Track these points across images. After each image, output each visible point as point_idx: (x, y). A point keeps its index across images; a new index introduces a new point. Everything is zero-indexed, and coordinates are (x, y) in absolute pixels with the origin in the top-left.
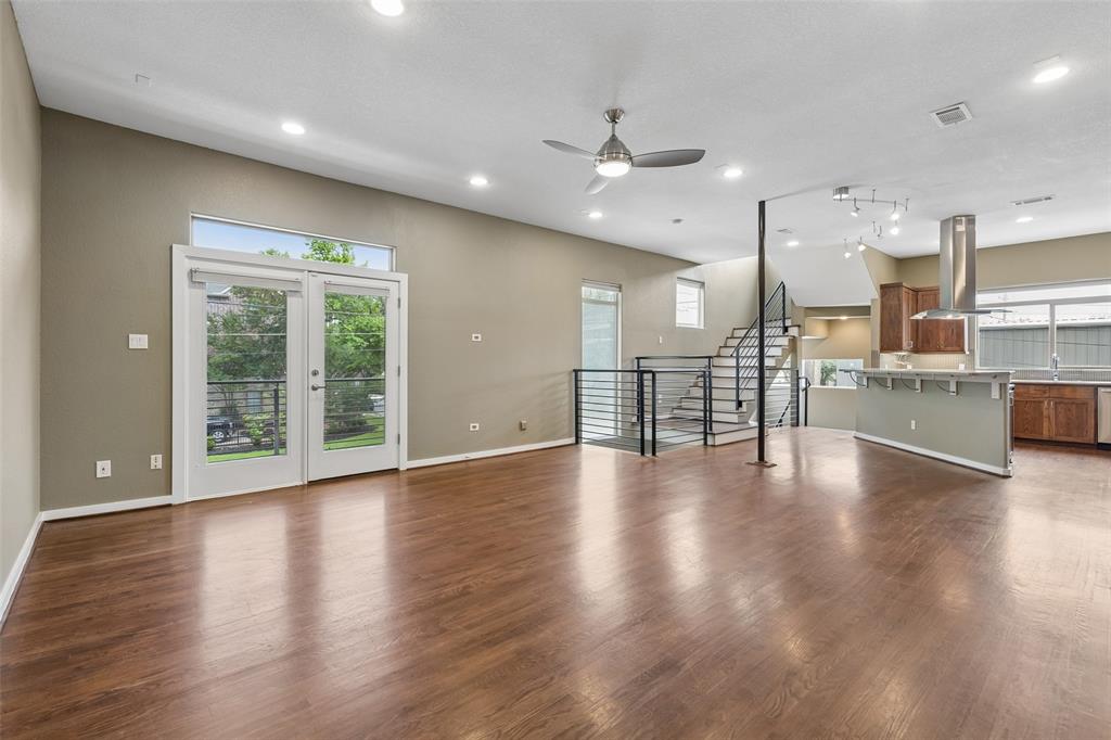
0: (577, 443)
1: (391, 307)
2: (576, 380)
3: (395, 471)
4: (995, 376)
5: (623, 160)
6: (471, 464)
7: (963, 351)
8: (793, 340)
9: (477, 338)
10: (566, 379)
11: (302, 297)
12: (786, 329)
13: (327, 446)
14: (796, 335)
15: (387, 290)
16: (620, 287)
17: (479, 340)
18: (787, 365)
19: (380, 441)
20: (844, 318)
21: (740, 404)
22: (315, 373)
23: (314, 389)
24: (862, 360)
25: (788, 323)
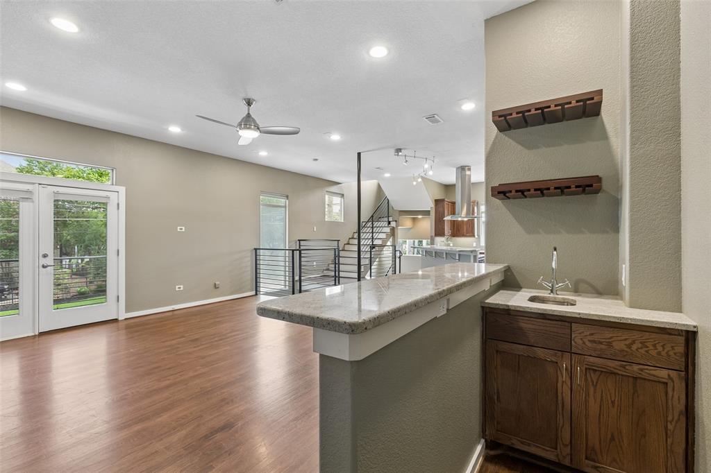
0: (256, 294)
1: (111, 209)
2: (256, 255)
3: (116, 320)
4: (472, 251)
5: (254, 129)
6: (175, 312)
7: (474, 236)
8: (393, 229)
9: (181, 229)
10: (249, 254)
11: (33, 202)
12: (389, 223)
13: (56, 306)
14: (395, 226)
15: (108, 198)
16: (287, 197)
17: (183, 230)
18: (389, 243)
19: (103, 300)
20: (420, 217)
22: (45, 256)
23: (44, 267)
25: (391, 219)
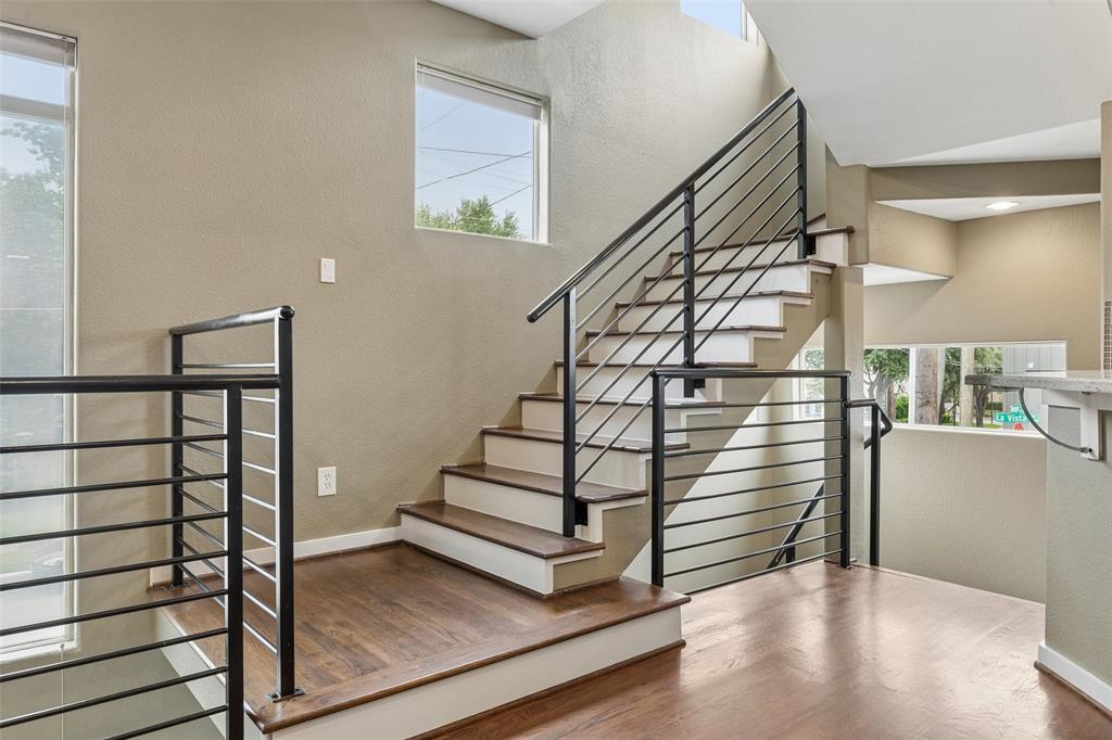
12: (809, 242)
14: (840, 260)
20: (1001, 205)
21: (577, 512)
24: (1063, 346)
25: (818, 223)
